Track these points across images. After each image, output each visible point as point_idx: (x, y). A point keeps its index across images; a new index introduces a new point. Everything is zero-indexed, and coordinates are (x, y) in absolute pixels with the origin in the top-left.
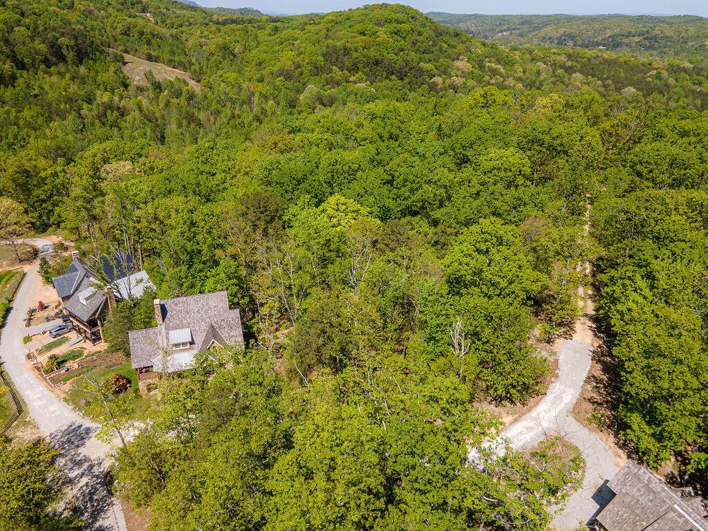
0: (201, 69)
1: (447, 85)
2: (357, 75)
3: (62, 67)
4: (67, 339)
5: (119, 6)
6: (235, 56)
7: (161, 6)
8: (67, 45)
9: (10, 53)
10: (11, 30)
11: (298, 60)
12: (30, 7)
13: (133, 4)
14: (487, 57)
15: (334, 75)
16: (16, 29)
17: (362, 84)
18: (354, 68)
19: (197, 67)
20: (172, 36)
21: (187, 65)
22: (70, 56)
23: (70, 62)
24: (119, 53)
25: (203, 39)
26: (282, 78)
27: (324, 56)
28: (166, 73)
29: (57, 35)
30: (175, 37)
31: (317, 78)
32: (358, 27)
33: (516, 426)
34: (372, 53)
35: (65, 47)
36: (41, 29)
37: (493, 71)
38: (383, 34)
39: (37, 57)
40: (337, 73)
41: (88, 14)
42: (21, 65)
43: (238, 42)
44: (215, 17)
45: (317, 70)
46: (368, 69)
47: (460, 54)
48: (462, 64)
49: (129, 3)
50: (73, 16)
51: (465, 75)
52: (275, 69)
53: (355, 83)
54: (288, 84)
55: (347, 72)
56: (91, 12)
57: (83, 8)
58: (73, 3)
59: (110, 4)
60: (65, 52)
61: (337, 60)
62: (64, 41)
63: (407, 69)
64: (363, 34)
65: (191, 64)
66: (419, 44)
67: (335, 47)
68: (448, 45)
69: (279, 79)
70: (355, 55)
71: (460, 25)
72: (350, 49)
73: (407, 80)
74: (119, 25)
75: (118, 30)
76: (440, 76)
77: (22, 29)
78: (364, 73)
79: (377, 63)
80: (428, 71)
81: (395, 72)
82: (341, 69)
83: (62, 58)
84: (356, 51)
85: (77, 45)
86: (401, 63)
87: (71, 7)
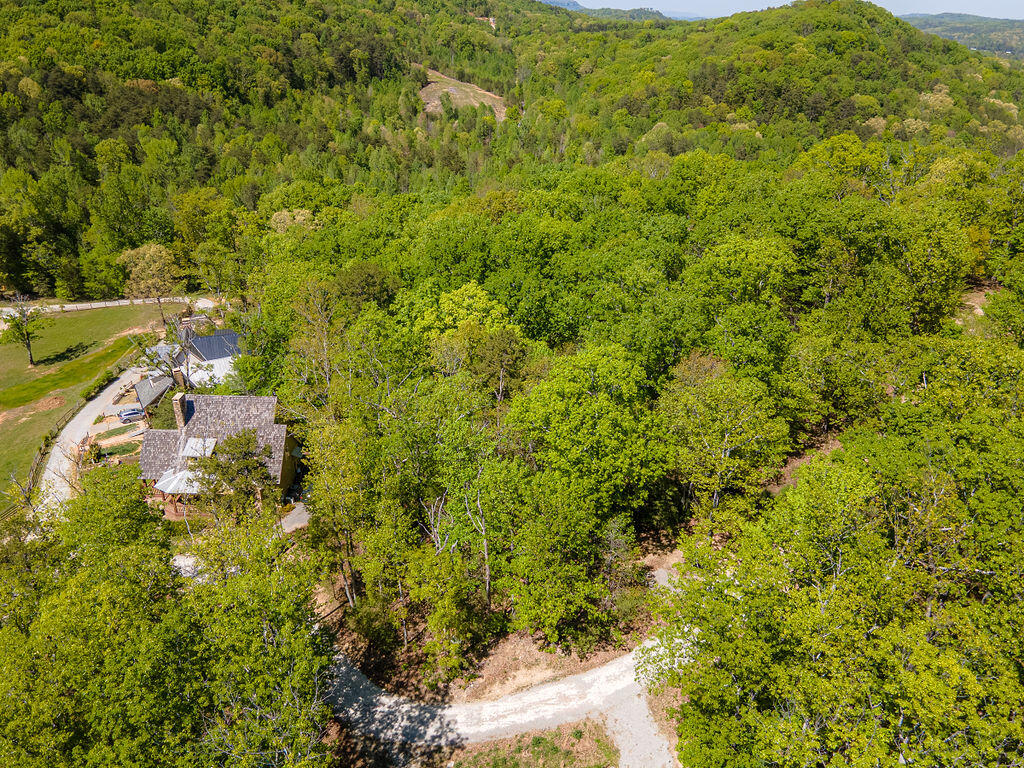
0: (521, 94)
1: (891, 133)
2: (739, 111)
3: (348, 86)
4: (135, 427)
5: (455, 9)
6: (578, 76)
7: (509, 7)
8: (359, 60)
9: (287, 66)
10: (297, 36)
11: (656, 84)
12: (335, 7)
13: (474, 5)
14: (993, 88)
15: (703, 109)
16: (303, 36)
17: (743, 125)
18: (740, 99)
19: (515, 91)
20: (504, 47)
21: (505, 87)
22: (362, 72)
23: (359, 80)
24: (423, 69)
25: (541, 53)
26: (624, 111)
27: (695, 79)
28: (474, 97)
29: (352, 45)
30: (509, 50)
31: (675, 113)
32: (766, 36)
33: (548, 689)
34: (774, 77)
35: (357, 61)
36: (335, 37)
37: (994, 111)
38: (803, 47)
39: (319, 72)
40: (709, 106)
41: (408, 19)
42: (297, 83)
43: (588, 57)
44: (578, 22)
45: (681, 100)
46: (761, 101)
47: (937, 81)
48: (938, 99)
49: (469, 3)
50: (385, 22)
51: (935, 117)
52: (619, 96)
53: (734, 122)
54: (630, 120)
55: (725, 105)
56: (413, 16)
57: (404, 11)
58: (394, 4)
59: (443, 6)
60: (356, 67)
61: (713, 86)
62: (358, 53)
63: (827, 104)
64: (769, 46)
65: (510, 86)
66: (863, 63)
67: (714, 66)
68: (922, 66)
69: (620, 111)
70: (743, 79)
71: (993, 35)
72: (739, 70)
73: (823, 121)
74: (443, 33)
75: (439, 40)
76: (885, 116)
77: (310, 35)
78: (752, 107)
79: (779, 92)
80: (863, 109)
81: (804, 107)
82: (717, 100)
83: (351, 75)
84: (748, 73)
85: (371, 59)
86: (820, 92)
87: (390, 10)
